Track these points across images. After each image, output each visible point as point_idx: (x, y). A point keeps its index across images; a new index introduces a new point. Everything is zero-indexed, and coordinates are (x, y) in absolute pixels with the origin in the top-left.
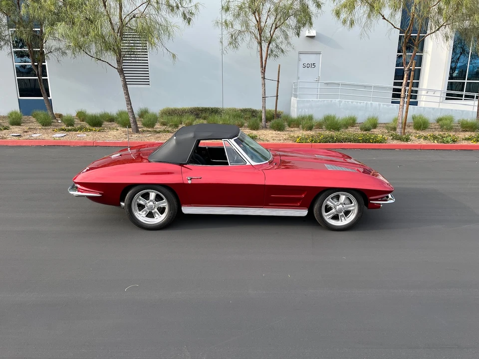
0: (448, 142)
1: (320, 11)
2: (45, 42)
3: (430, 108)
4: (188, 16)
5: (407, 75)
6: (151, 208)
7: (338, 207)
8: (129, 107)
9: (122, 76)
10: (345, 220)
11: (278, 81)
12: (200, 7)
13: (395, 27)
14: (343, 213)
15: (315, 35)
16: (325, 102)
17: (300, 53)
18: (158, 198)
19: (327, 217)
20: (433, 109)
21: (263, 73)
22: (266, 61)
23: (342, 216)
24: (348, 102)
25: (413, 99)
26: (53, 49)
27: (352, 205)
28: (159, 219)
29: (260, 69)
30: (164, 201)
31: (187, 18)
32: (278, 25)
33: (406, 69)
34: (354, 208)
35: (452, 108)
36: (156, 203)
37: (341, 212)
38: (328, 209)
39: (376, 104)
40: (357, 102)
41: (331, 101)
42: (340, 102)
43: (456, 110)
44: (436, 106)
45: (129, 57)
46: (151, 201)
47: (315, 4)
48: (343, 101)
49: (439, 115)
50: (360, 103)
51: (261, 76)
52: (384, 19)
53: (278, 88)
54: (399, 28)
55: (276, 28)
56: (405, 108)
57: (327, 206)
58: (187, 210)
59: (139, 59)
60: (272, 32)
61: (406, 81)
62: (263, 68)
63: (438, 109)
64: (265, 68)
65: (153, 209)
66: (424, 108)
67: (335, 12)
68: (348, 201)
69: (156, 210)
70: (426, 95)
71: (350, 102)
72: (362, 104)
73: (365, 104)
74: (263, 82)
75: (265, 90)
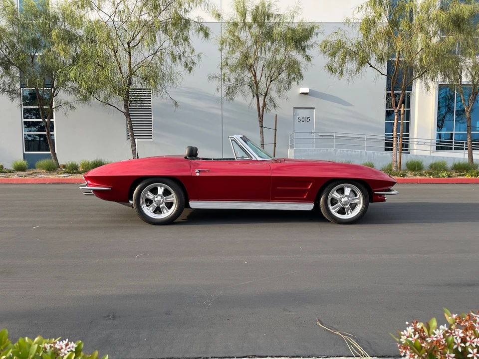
0: (443, 176)
1: (309, 64)
2: (56, 95)
3: (422, 156)
4: (190, 65)
5: (398, 116)
6: (159, 203)
7: (343, 200)
8: (134, 148)
9: (128, 118)
10: (351, 213)
11: (276, 130)
12: (202, 56)
13: (382, 74)
14: (348, 206)
15: (308, 92)
16: (321, 151)
17: (295, 109)
18: (167, 193)
19: (333, 210)
20: (425, 156)
21: (261, 121)
22: (263, 110)
23: (348, 208)
24: (343, 151)
25: (405, 147)
26: (63, 102)
27: (357, 197)
28: (167, 214)
29: (257, 118)
30: (172, 195)
31: (189, 67)
32: (273, 79)
33: (396, 111)
34: (360, 201)
35: (443, 156)
36: (164, 197)
37: (347, 205)
38: (334, 202)
39: (370, 152)
40: (352, 151)
41: (327, 150)
42: (335, 151)
43: (448, 158)
44: (427, 153)
45: (135, 103)
46: (159, 195)
47: (305, 58)
48: (339, 150)
49: (431, 162)
50: (355, 152)
51: (258, 124)
52: (371, 66)
53: (275, 136)
54: (386, 74)
55: (271, 81)
56: (398, 156)
57: (332, 199)
58: (195, 204)
59: (144, 105)
60: (268, 85)
61: (397, 122)
62: (261, 117)
63: (429, 157)
64: (262, 117)
65: (161, 204)
66: (417, 156)
67: (327, 68)
68: (353, 195)
69: (163, 205)
70: (417, 144)
71: (345, 151)
72: (357, 153)
73: (359, 152)
74: (261, 130)
75: (263, 137)
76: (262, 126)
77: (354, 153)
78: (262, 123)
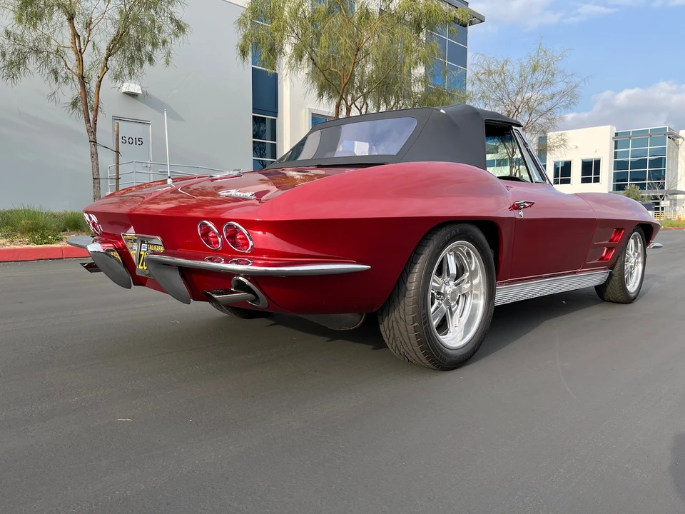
15: (140, 92)
17: (115, 118)
21: (93, 132)
22: (96, 110)
62: (92, 124)
64: (96, 124)
74: (94, 149)
75: (98, 164)
76: (94, 142)
78: (95, 135)
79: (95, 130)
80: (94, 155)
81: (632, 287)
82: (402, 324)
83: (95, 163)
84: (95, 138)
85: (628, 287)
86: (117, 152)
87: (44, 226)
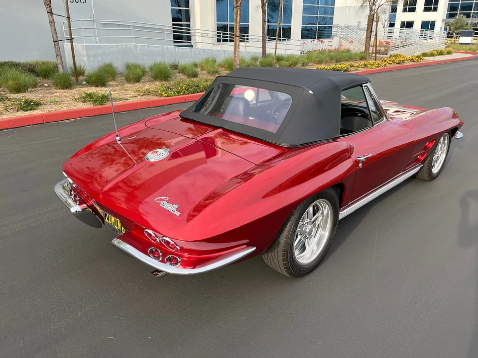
21: (49, 5)
24: (144, 46)
41: (126, 45)
42: (136, 47)
48: (139, 46)
70: (201, 36)
71: (146, 47)
72: (158, 48)
73: (161, 48)
74: (51, 18)
75: (55, 30)
76: (51, 13)
77: (155, 48)
78: (50, 7)
79: (51, 4)
80: (52, 22)
81: (435, 170)
82: (276, 261)
83: (53, 29)
84: (51, 10)
85: (433, 170)
86: (69, 18)
87: (25, 86)
